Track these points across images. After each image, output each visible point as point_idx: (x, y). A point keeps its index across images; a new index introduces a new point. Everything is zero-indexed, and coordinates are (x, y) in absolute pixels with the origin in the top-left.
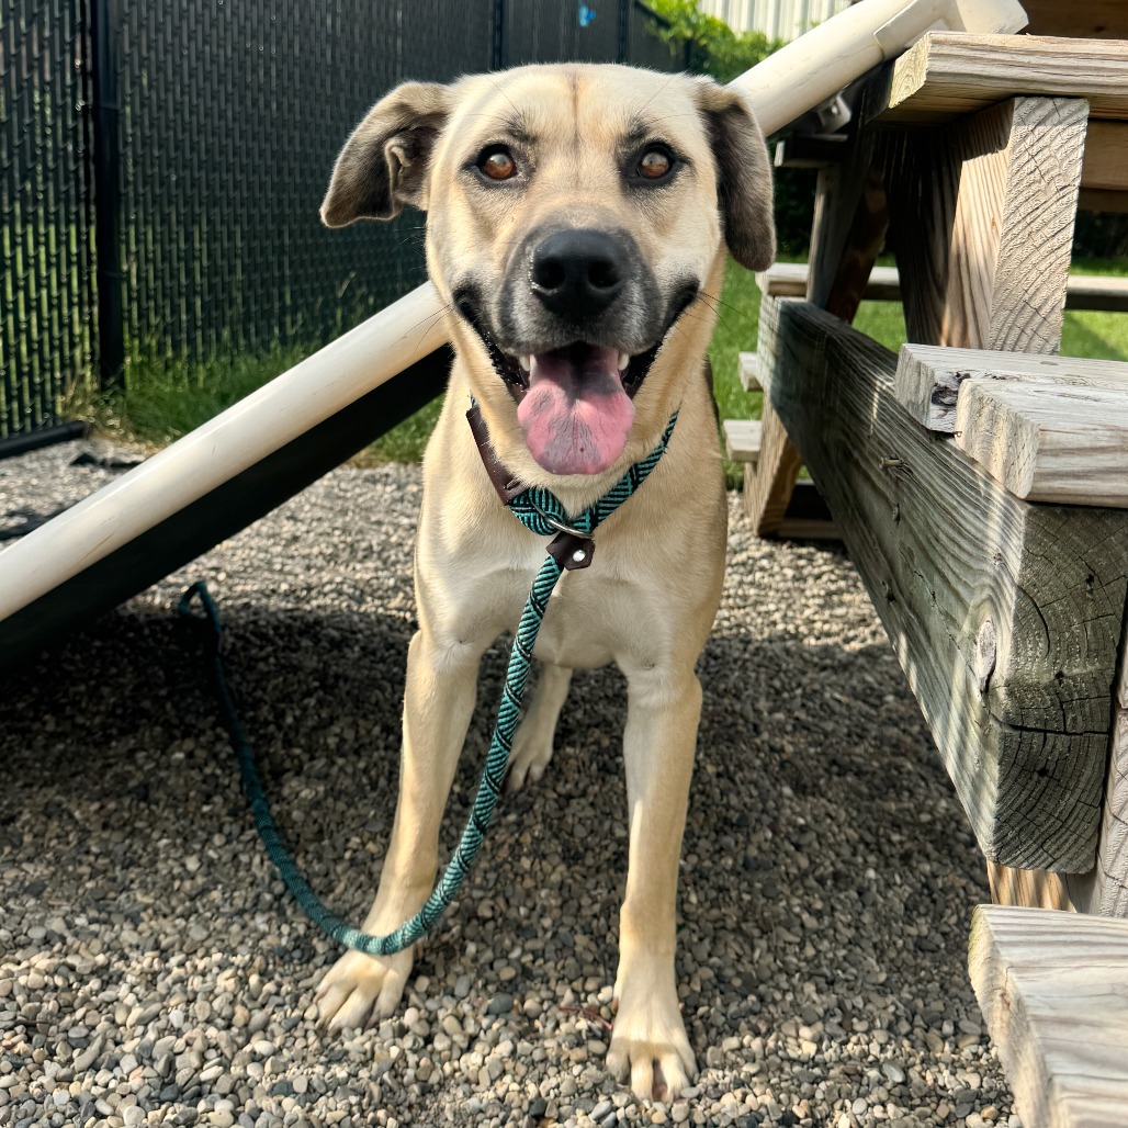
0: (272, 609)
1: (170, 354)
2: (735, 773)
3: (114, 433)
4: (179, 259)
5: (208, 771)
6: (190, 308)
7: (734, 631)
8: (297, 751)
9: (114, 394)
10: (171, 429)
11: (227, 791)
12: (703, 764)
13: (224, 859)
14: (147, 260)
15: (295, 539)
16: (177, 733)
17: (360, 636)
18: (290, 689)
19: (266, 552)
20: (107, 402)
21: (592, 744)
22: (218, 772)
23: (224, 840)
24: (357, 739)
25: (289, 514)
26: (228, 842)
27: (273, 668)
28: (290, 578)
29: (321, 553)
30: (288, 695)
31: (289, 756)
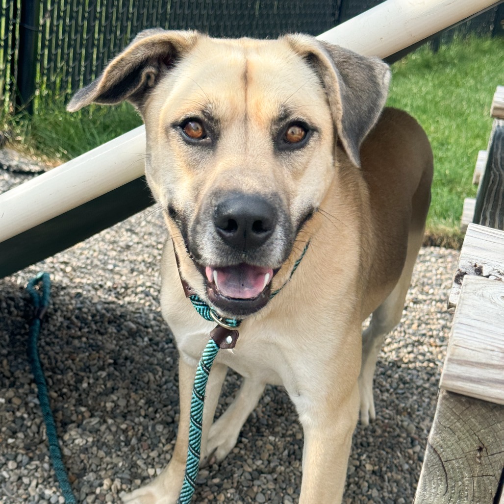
0: (96, 300)
2: (386, 473)
3: (20, 147)
5: (18, 414)
8: (83, 409)
9: (23, 118)
10: (61, 149)
11: (29, 430)
12: (364, 462)
13: (12, 479)
15: (128, 247)
16: (7, 382)
17: (150, 330)
18: (91, 363)
19: (105, 255)
20: (18, 123)
21: (290, 436)
22: (26, 416)
23: (15, 465)
24: (127, 406)
25: (128, 227)
26: (18, 467)
27: (83, 345)
28: (117, 277)
29: (144, 261)
30: (88, 367)
31: (76, 412)
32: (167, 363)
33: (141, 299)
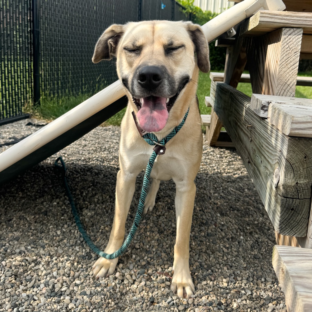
0: (80, 164)
1: (52, 96)
2: (205, 210)
3: (37, 117)
4: (55, 71)
5: (63, 207)
6: (58, 84)
7: (204, 171)
8: (87, 203)
9: (37, 107)
10: (52, 116)
11: (68, 213)
12: (196, 207)
14: (46, 71)
15: (86, 145)
16: (54, 197)
17: (103, 172)
18: (85, 186)
19: (78, 149)
20: (35, 109)
21: (166, 201)
22: (66, 208)
23: (67, 226)
24: (102, 200)
25: (84, 139)
26: (68, 227)
27: (80, 180)
28: (84, 156)
29: (92, 149)
30: (84, 187)
31: (84, 204)
32: (113, 182)
33: (96, 162)
